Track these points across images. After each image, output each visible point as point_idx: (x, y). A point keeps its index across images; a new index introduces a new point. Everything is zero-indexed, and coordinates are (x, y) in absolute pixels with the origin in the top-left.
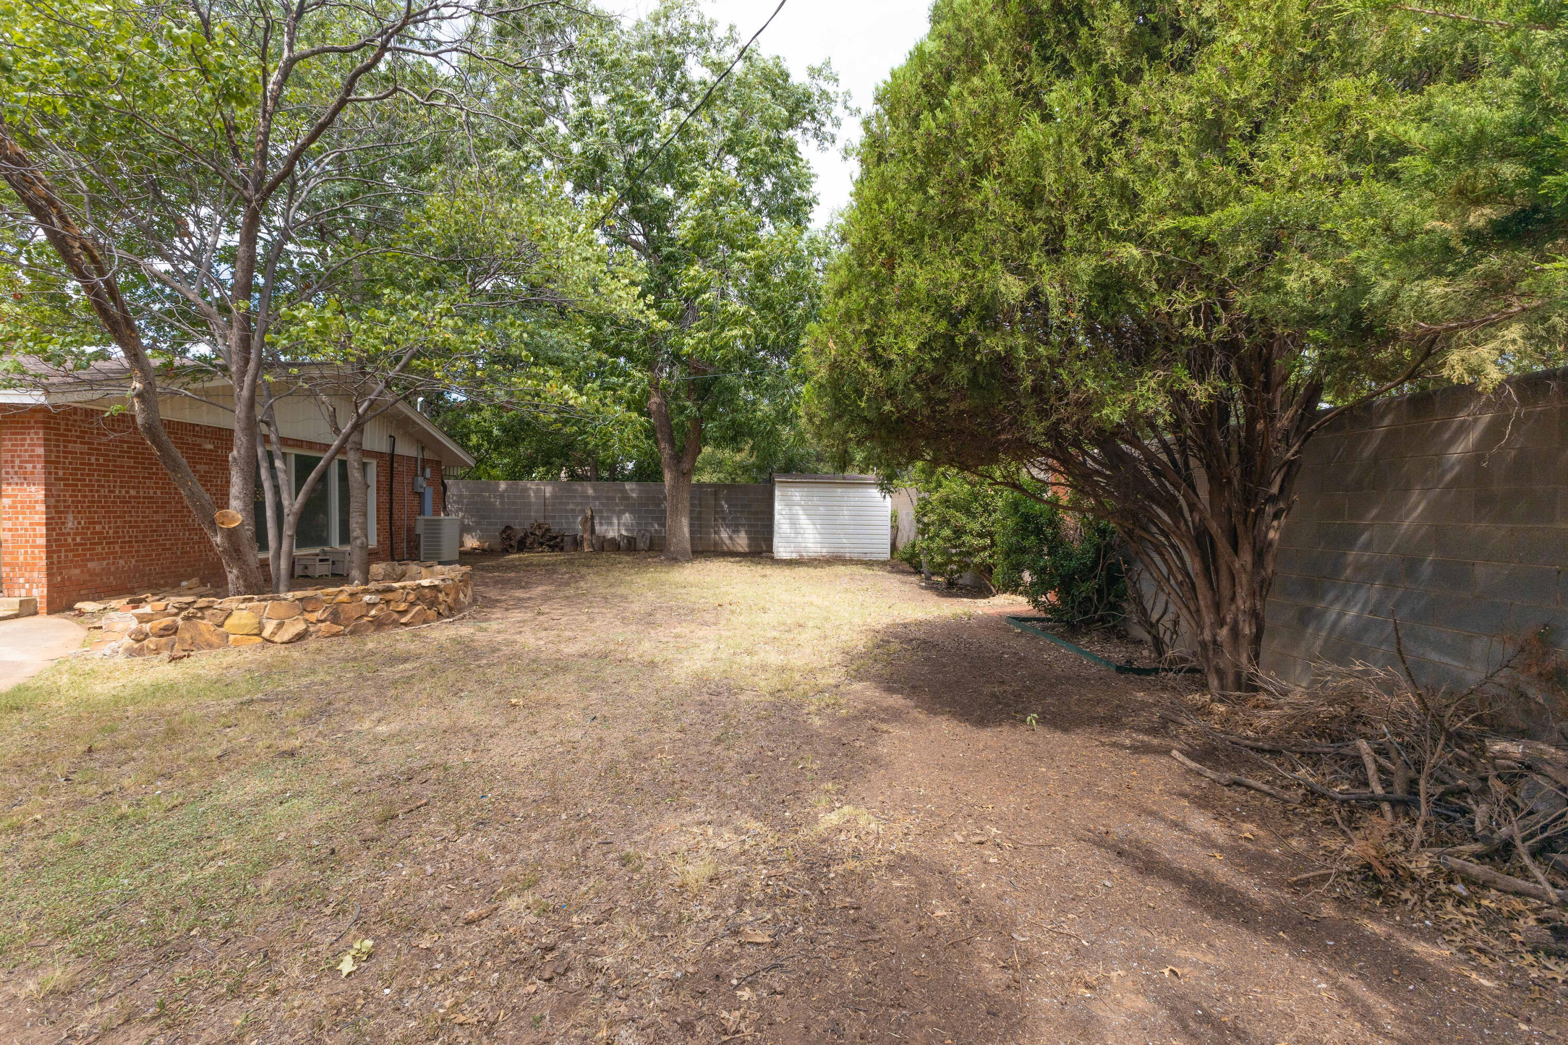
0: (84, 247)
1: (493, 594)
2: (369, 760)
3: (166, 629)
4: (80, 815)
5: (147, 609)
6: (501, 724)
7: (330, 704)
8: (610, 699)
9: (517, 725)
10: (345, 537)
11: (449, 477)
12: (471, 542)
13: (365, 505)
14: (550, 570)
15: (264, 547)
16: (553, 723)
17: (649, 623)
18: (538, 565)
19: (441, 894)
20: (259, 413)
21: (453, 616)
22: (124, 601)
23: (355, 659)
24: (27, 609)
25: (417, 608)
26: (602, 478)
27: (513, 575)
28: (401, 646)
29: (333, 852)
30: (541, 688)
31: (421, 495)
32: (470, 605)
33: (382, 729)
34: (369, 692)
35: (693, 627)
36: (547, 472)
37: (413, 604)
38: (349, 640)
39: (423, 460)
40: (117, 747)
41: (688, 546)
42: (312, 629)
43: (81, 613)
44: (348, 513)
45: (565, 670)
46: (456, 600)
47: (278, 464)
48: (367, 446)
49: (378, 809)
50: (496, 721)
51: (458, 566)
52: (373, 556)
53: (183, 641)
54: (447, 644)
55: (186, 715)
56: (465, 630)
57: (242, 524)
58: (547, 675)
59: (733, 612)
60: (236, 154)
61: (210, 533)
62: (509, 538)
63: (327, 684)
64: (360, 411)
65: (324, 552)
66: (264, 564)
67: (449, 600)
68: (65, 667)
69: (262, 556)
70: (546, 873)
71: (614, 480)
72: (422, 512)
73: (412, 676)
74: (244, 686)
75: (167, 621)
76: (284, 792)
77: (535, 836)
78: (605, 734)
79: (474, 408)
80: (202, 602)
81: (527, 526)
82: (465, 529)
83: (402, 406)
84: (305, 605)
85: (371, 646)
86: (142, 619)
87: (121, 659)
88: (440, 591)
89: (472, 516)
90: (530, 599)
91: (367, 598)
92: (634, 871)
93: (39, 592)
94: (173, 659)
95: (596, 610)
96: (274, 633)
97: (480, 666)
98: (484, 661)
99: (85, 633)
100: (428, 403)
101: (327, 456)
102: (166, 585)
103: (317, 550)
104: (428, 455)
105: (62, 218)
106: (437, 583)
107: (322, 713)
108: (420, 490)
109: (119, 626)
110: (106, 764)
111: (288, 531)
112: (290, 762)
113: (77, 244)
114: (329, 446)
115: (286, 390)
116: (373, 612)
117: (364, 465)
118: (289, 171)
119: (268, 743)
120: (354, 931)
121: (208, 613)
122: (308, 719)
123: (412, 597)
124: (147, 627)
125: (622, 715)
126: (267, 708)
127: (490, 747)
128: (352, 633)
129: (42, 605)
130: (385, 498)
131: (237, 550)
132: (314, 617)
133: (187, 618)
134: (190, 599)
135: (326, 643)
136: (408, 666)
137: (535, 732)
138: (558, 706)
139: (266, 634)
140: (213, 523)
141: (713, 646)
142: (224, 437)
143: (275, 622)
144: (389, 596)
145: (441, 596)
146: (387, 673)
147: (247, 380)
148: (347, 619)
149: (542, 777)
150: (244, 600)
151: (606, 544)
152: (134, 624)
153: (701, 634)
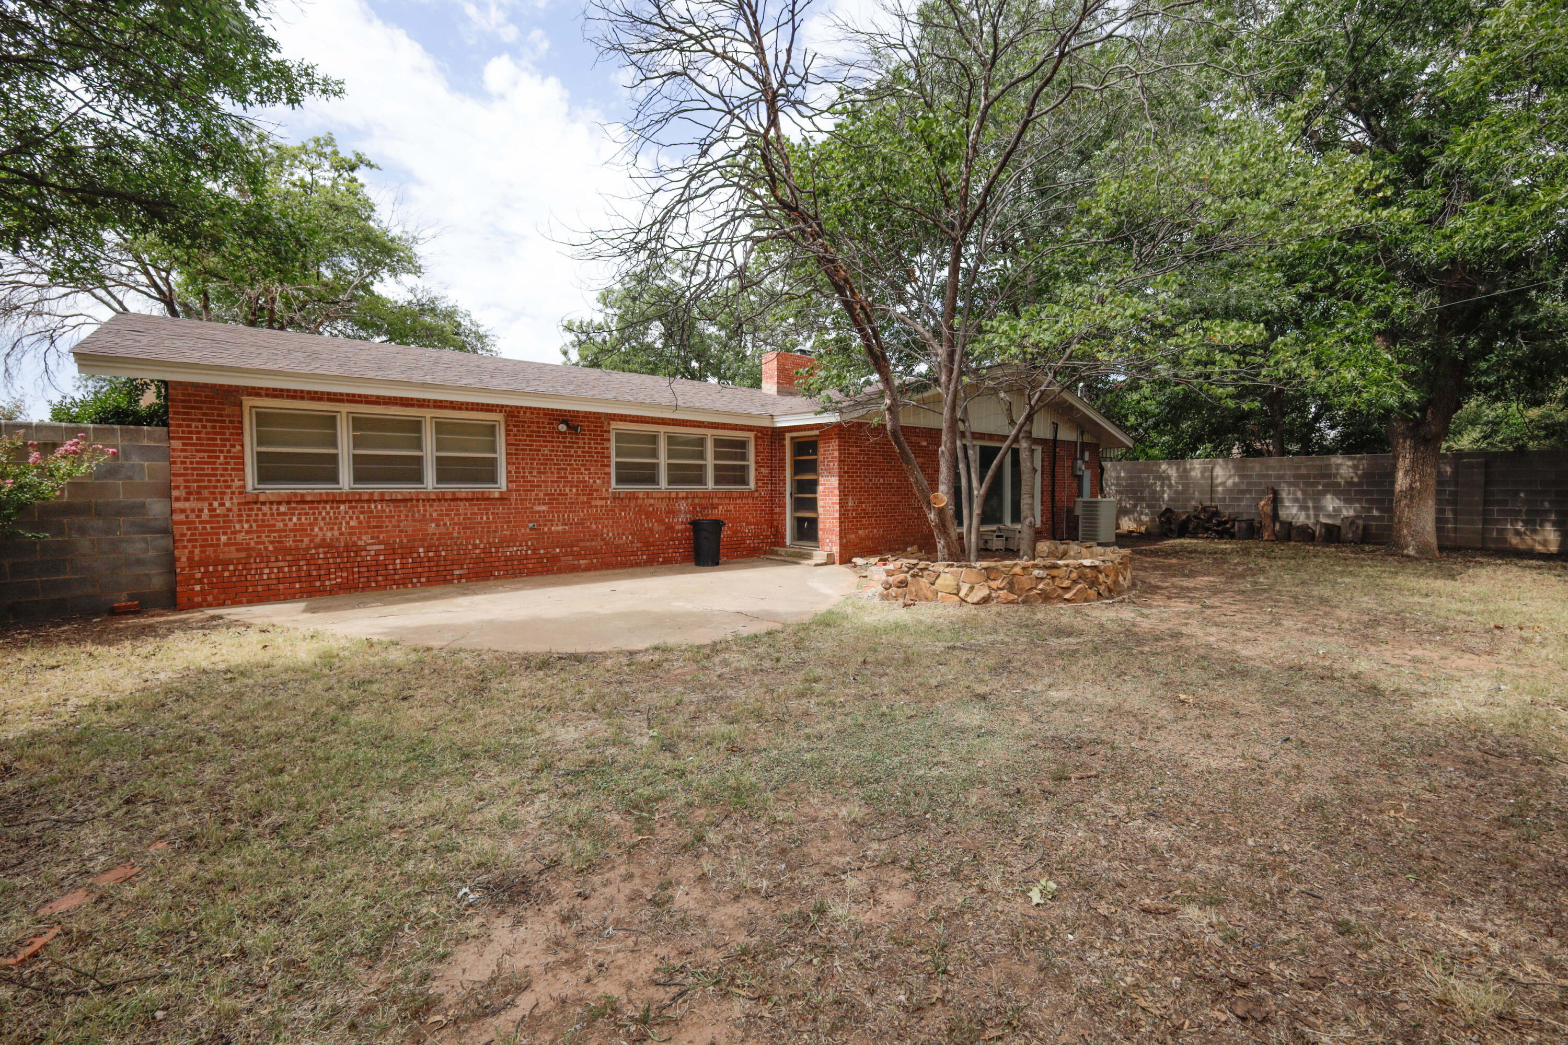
0: (862, 308)
1: (1154, 579)
2: (1043, 719)
3: (901, 582)
4: (863, 705)
5: (890, 566)
6: (1168, 718)
7: (1009, 661)
8: (1309, 722)
9: (1187, 723)
10: (1016, 517)
11: (1105, 459)
12: (1127, 524)
13: (1033, 487)
14: (1220, 558)
15: (960, 524)
16: (1232, 732)
17: (1365, 636)
18: (1204, 552)
19: (1116, 870)
20: (959, 414)
21: (1113, 597)
22: (877, 559)
23: (1027, 626)
24: (830, 561)
25: (1079, 586)
26: (1289, 453)
27: (1174, 561)
28: (1065, 620)
29: (1018, 791)
30: (1214, 690)
31: (1080, 478)
32: (1129, 589)
33: (1054, 695)
34: (1040, 658)
35: (1445, 651)
36: (1215, 449)
37: (1075, 582)
38: (1022, 608)
39: (1082, 444)
40: (879, 663)
41: (1432, 539)
42: (994, 595)
43: (855, 566)
44: (1020, 494)
45: (1245, 674)
46: (1116, 582)
47: (970, 452)
48: (1034, 435)
49: (1054, 767)
50: (1163, 713)
51: (1116, 548)
52: (1038, 535)
53: (911, 592)
54: (1109, 626)
55: (915, 649)
56: (1127, 614)
57: (947, 505)
58: (1220, 676)
59: (1526, 641)
60: (947, 205)
61: (927, 511)
62: (1169, 521)
63: (1007, 644)
64: (1033, 402)
65: (1000, 529)
66: (960, 536)
67: (1109, 582)
68: (849, 602)
69: (959, 530)
70: (1231, 897)
71: (1308, 453)
72: (1080, 494)
73: (1076, 651)
74: (948, 633)
75: (901, 576)
76: (980, 727)
77: (1215, 851)
78: (1304, 762)
79: (1134, 386)
80: (922, 564)
81: (1190, 510)
82: (1122, 512)
83: (1066, 396)
84: (989, 574)
85: (1040, 616)
86: (889, 573)
87: (877, 600)
88: (1101, 572)
89: (1130, 498)
90: (1195, 589)
91: (1036, 572)
92: (1358, 946)
93: (836, 549)
94: (905, 605)
95: (1282, 611)
96: (967, 595)
97: (1142, 653)
98: (1147, 649)
99: (857, 579)
100: (1088, 387)
101: (1005, 446)
102: (899, 549)
103: (994, 528)
104: (1087, 439)
105: (852, 290)
106: (1097, 563)
107: (1005, 668)
108: (1079, 473)
109: (876, 577)
110: (873, 674)
111: (977, 511)
112: (983, 704)
113: (858, 307)
114: (1007, 437)
115: (975, 391)
116: (1041, 586)
117: (1032, 451)
118: (983, 204)
119: (967, 684)
120: (1039, 869)
121: (926, 573)
122: (995, 671)
123: (1074, 575)
124: (891, 579)
125: (1329, 746)
126: (965, 656)
127: (1158, 739)
128: (1024, 602)
129: (837, 558)
130: (1048, 481)
131: (944, 526)
132: (994, 584)
133: (913, 576)
134: (915, 561)
135: (1004, 608)
136: (1072, 640)
137: (1209, 737)
138: (1237, 714)
139: (962, 594)
140: (929, 503)
141: (1486, 684)
142: (934, 435)
143: (968, 586)
144: (1055, 572)
145: (1102, 578)
146: (1053, 642)
147: (952, 387)
148: (1021, 589)
149: (1220, 787)
150: (948, 566)
151: (1294, 533)
152: (884, 577)
153: (1462, 663)
